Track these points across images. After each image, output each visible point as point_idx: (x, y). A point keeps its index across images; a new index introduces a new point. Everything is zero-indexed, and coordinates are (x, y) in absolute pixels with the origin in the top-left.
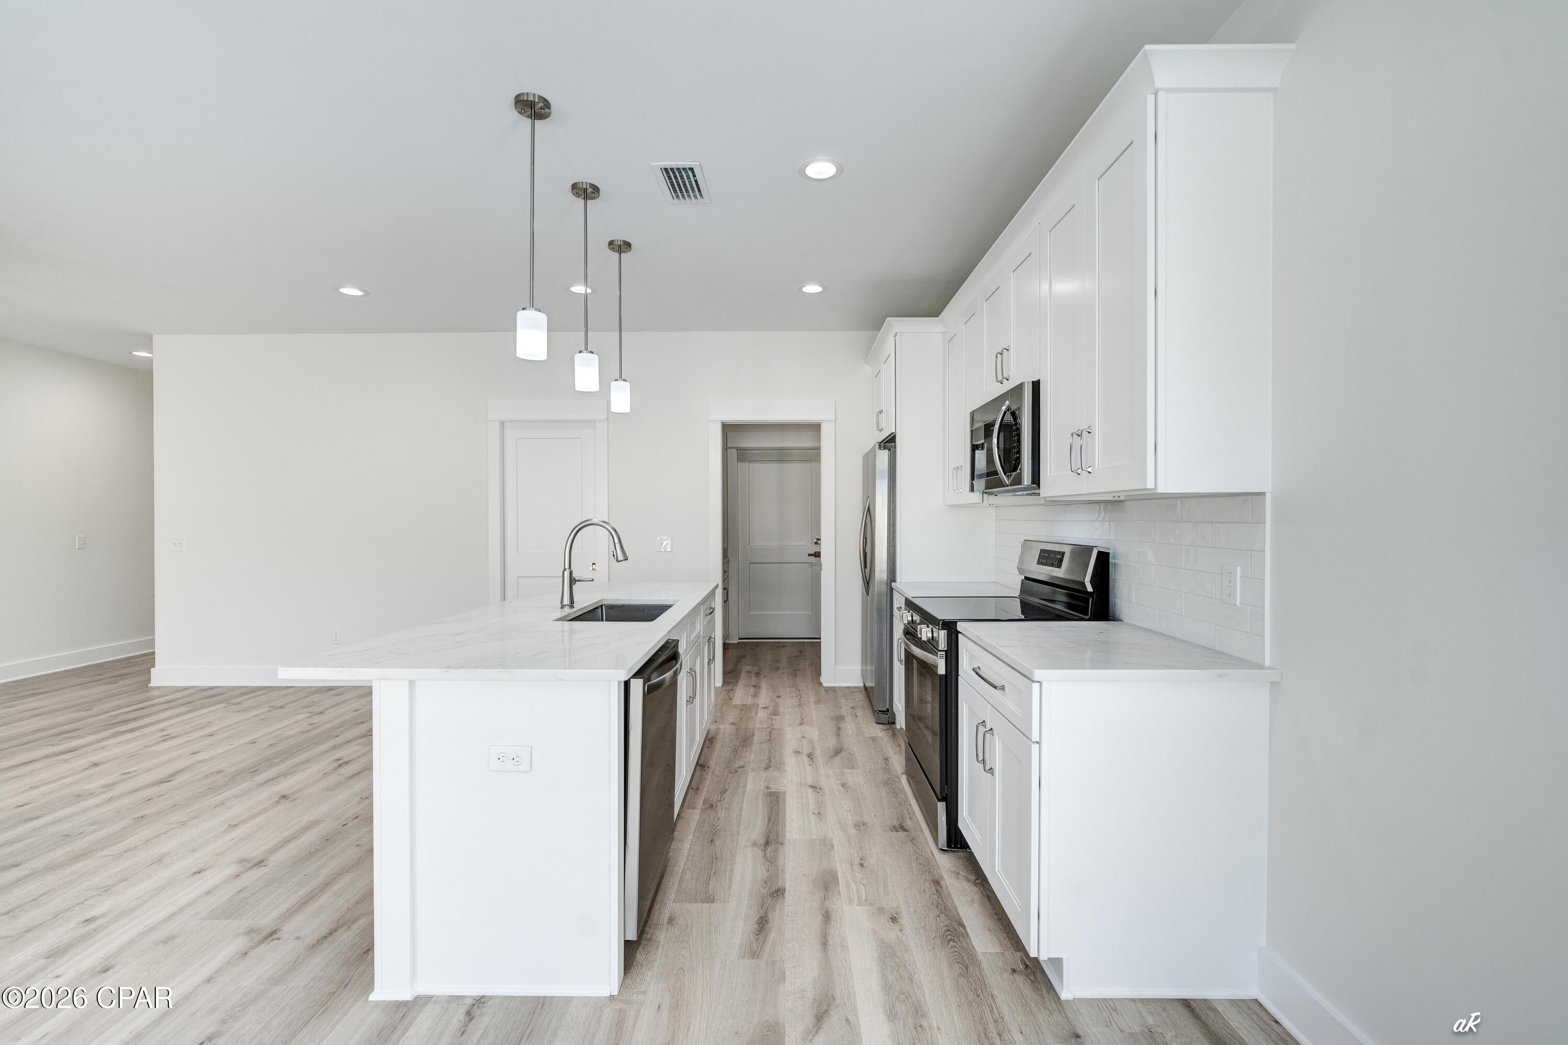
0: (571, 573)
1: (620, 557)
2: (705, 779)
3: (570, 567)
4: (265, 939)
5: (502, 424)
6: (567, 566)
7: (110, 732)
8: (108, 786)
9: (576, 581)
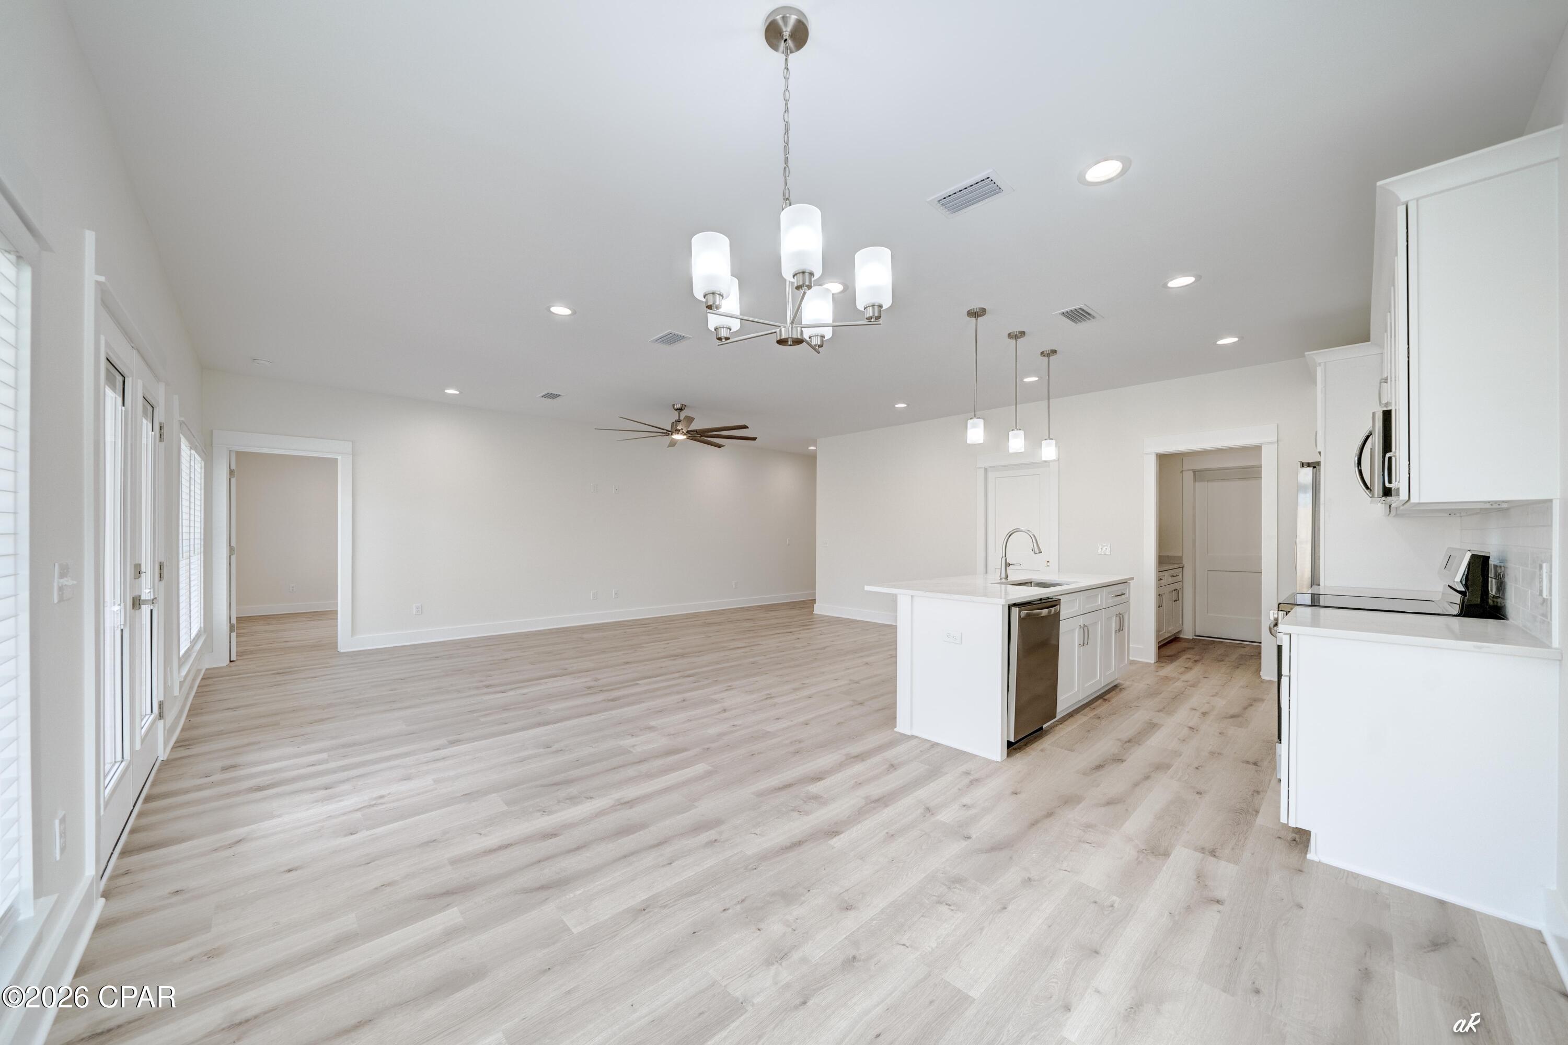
0: (1006, 560)
1: (1037, 551)
2: (1103, 706)
3: (1005, 556)
4: (859, 704)
5: (986, 469)
6: (1004, 556)
7: (801, 628)
8: (804, 647)
9: (1009, 565)
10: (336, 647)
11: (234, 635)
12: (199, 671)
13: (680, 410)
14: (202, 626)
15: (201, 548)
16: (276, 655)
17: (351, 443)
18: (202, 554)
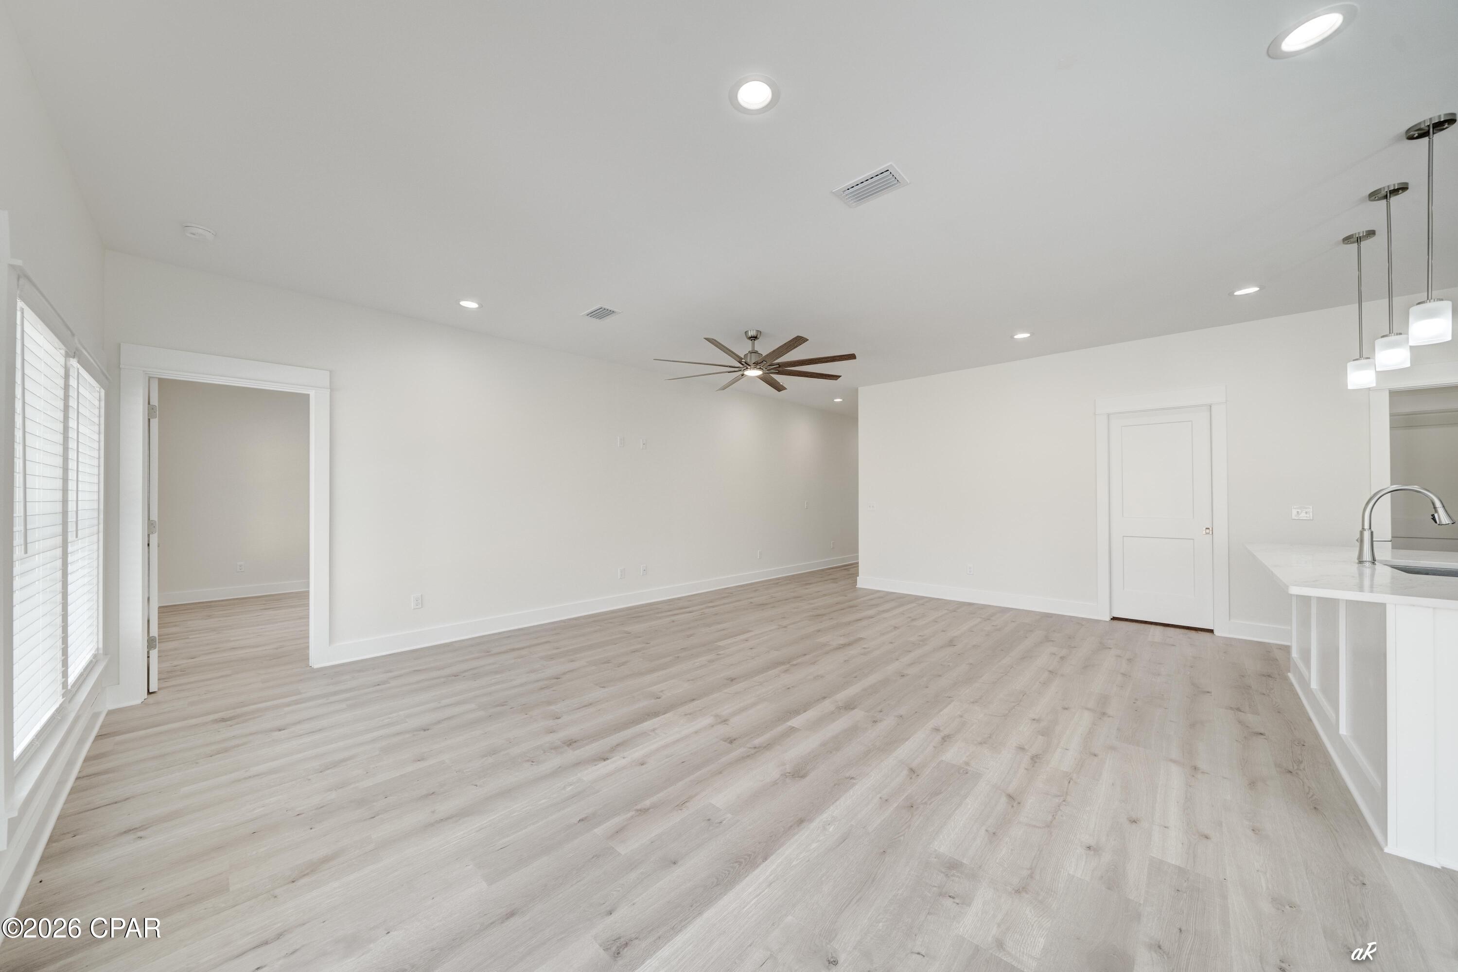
5: (1108, 415)
6: (1367, 526)
10: (307, 658)
11: (154, 653)
12: (96, 715)
13: (754, 338)
14: (101, 646)
15: (99, 524)
16: (222, 677)
17: (329, 372)
18: (101, 535)
